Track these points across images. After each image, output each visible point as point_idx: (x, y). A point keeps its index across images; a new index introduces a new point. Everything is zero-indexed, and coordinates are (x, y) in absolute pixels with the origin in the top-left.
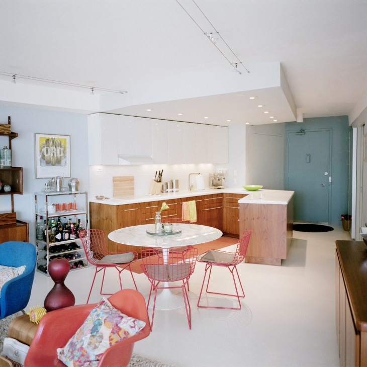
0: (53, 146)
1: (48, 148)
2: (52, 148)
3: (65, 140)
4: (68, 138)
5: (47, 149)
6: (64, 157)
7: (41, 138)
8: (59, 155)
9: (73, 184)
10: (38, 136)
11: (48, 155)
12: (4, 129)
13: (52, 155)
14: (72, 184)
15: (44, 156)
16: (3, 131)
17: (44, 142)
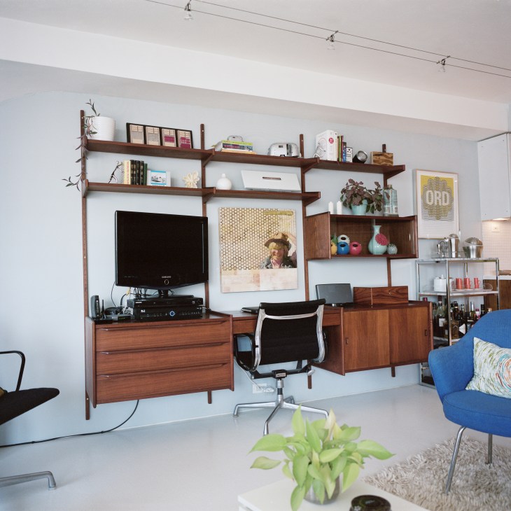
0: (438, 190)
1: (431, 191)
2: (436, 192)
3: (452, 179)
4: (454, 177)
5: (430, 194)
6: (450, 207)
7: (423, 177)
8: (444, 204)
9: (473, 246)
10: (420, 174)
11: (431, 204)
12: (385, 161)
13: (436, 204)
14: (471, 247)
15: (427, 205)
16: (384, 163)
17: (426, 183)
